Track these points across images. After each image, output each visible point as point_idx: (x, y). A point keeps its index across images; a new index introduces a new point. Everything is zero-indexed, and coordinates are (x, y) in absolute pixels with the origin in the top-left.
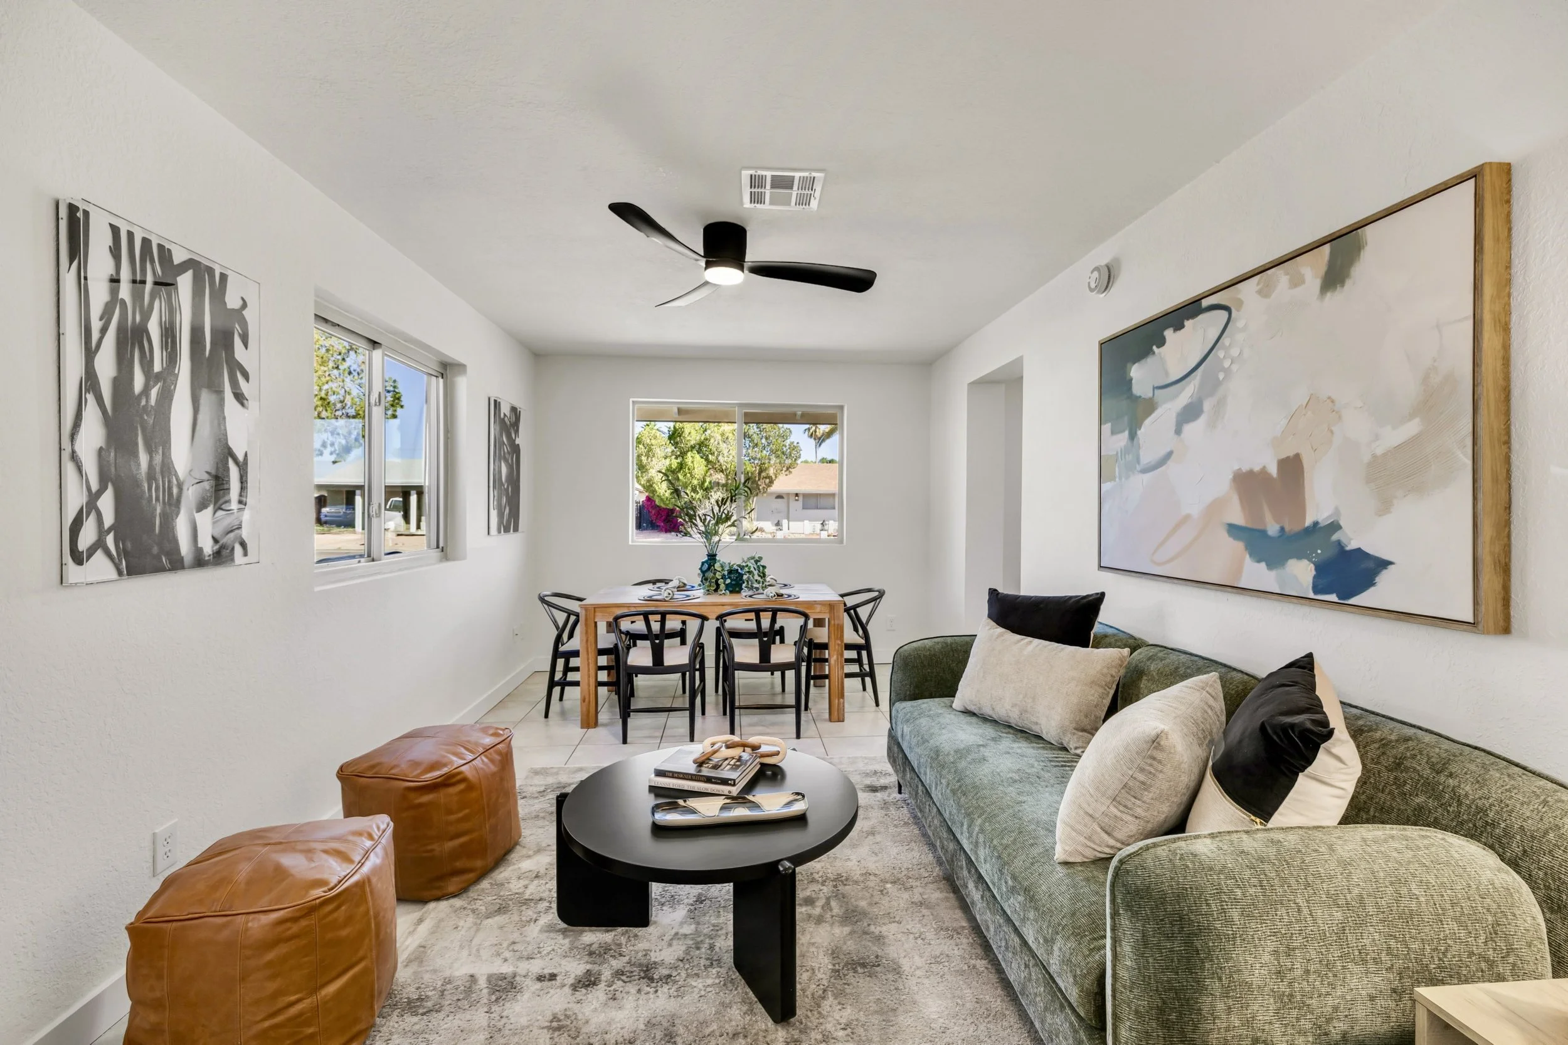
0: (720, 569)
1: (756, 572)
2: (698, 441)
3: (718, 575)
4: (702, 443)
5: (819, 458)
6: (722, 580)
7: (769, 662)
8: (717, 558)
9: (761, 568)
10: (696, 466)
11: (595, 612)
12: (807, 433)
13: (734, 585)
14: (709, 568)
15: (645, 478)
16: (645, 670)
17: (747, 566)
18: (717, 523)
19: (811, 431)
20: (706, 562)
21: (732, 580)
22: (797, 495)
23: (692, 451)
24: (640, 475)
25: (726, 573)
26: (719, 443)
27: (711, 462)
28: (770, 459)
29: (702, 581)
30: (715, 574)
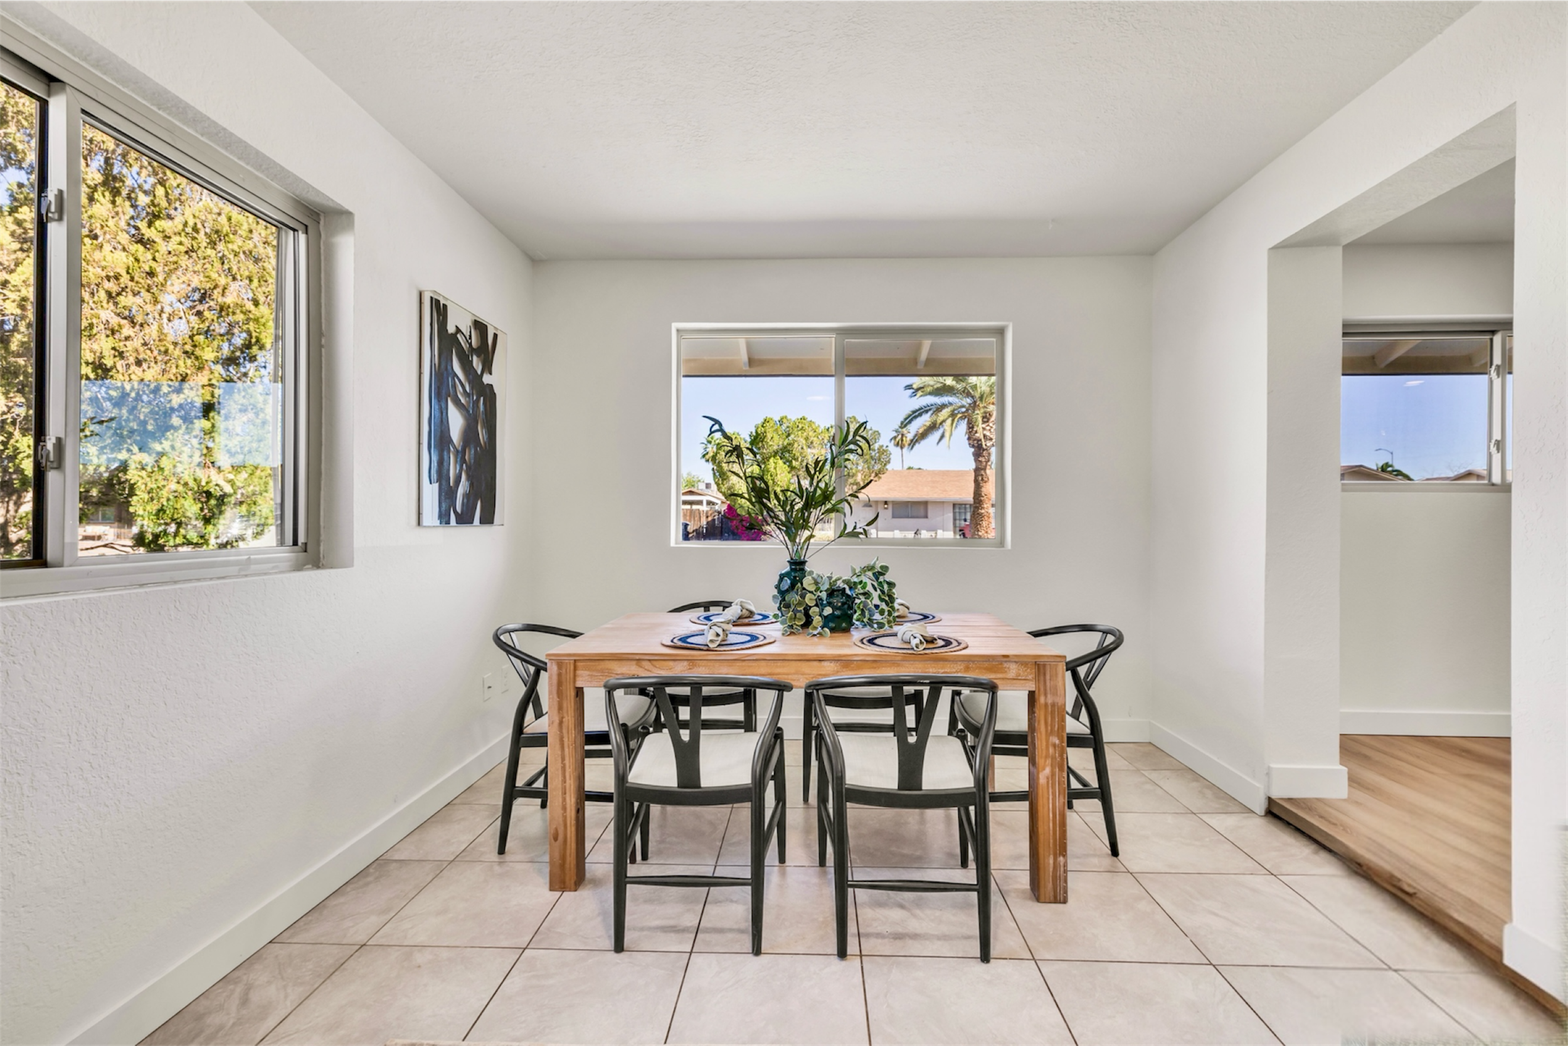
0: (812, 588)
1: (875, 595)
2: (781, 446)
3: (809, 599)
4: (785, 447)
5: (906, 467)
6: (816, 609)
7: (920, 789)
8: (807, 568)
9: (886, 587)
10: (778, 472)
11: (575, 669)
12: (893, 441)
13: (838, 617)
14: (793, 586)
15: (726, 486)
16: (663, 796)
17: (861, 582)
18: (807, 506)
19: (897, 440)
20: (787, 574)
21: (834, 608)
22: (886, 503)
23: (774, 457)
24: (720, 482)
25: (824, 595)
26: (802, 448)
27: (795, 468)
28: (857, 464)
29: (779, 609)
30: (803, 597)
